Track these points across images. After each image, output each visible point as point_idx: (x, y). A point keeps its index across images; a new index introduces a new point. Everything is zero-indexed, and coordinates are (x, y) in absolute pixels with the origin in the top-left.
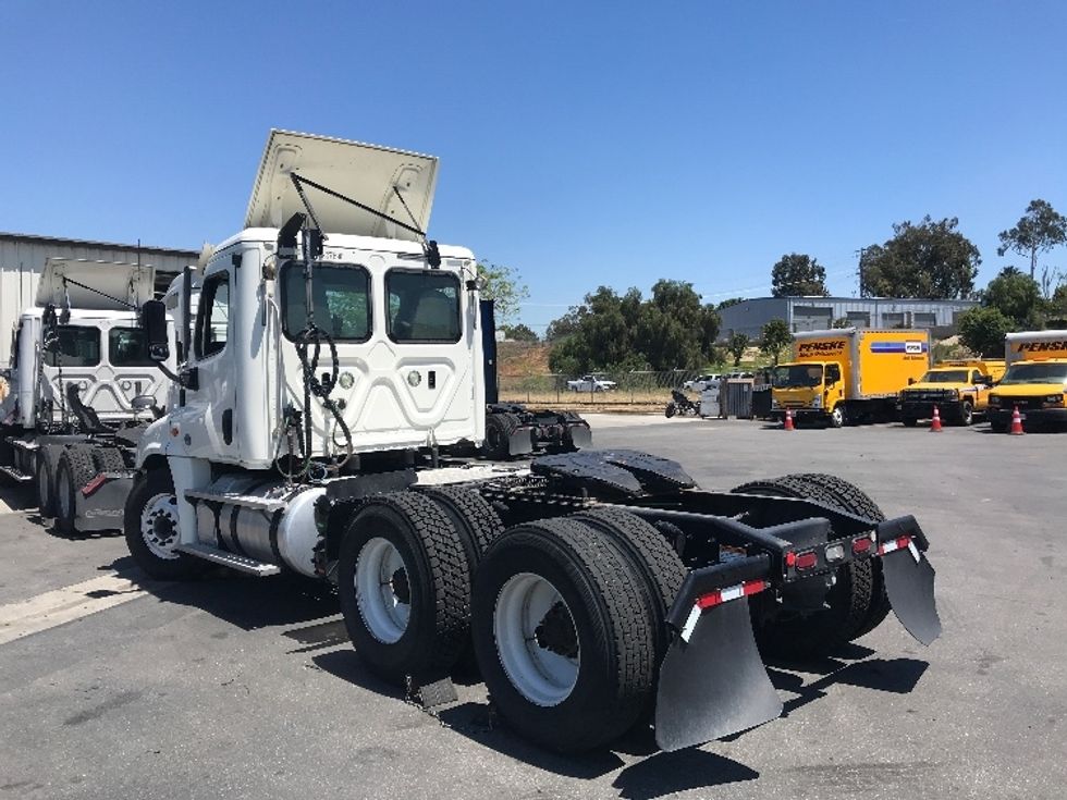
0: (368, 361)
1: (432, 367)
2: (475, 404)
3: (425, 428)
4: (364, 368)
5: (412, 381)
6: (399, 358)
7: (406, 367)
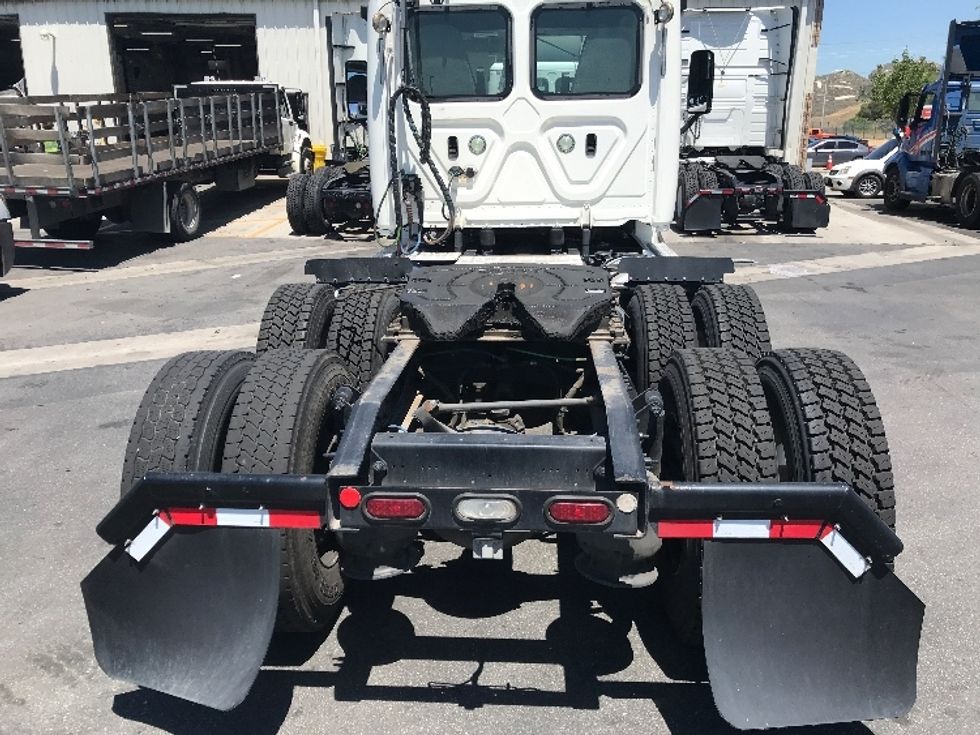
0: (503, 122)
1: (592, 129)
2: (656, 177)
3: (579, 204)
4: (499, 130)
5: (564, 146)
6: (545, 117)
7: (556, 129)
